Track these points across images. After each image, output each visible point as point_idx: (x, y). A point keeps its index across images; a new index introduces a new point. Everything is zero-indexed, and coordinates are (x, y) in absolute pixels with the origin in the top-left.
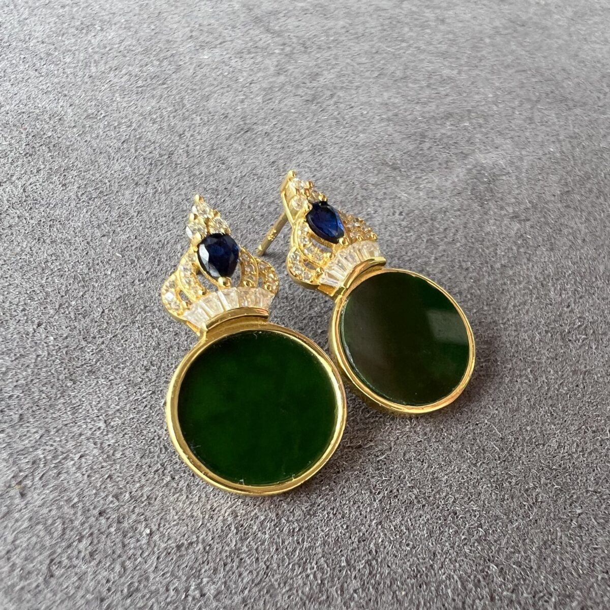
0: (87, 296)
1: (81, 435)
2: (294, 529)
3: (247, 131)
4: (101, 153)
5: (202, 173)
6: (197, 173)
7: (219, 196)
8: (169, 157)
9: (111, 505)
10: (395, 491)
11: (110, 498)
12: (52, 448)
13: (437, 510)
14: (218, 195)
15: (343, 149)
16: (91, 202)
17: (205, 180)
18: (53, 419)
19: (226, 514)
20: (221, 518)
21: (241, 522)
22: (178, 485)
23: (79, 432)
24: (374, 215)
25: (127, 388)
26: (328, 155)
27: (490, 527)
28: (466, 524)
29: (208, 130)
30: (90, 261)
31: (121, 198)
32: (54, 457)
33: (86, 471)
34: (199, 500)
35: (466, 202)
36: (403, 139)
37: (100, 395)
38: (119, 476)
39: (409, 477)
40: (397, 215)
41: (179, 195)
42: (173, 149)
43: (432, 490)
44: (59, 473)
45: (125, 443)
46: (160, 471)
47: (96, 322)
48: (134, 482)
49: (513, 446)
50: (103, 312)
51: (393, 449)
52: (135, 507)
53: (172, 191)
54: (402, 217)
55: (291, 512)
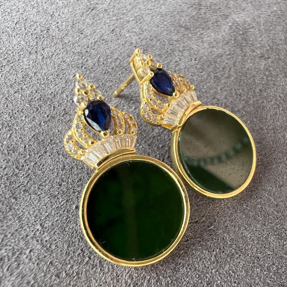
0: (13, 137)
1: (27, 236)
2: (168, 282)
3: (93, 10)
4: (3, 32)
5: (70, 42)
6: (67, 42)
7: (84, 57)
8: (47, 32)
9: (55, 282)
10: (222, 248)
11: (54, 277)
12: (11, 248)
13: (248, 257)
14: (82, 56)
15: (154, 17)
16: (3, 69)
17: (73, 46)
18: (7, 226)
19: (127, 278)
20: (124, 281)
21: (136, 282)
22: (94, 262)
23: (25, 234)
24: (180, 62)
25: (50, 200)
26: (145, 22)
27: (279, 264)
28: (265, 264)
29: (69, 10)
30: (10, 111)
31: (22, 64)
32: (14, 254)
33: (36, 261)
34: (108, 270)
35: (232, 49)
36: (189, 8)
37: (34, 206)
38: (56, 262)
39: (229, 238)
40: (193, 60)
41: (58, 58)
42: (49, 25)
43: (243, 245)
44: (19, 264)
45: (56, 238)
46: (81, 254)
47: (22, 155)
48: (66, 264)
49: (284, 209)
50: (25, 147)
51: (217, 220)
52: (70, 281)
53: (53, 56)
54: (197, 62)
55: (164, 271)
